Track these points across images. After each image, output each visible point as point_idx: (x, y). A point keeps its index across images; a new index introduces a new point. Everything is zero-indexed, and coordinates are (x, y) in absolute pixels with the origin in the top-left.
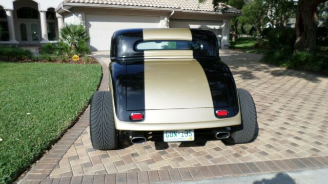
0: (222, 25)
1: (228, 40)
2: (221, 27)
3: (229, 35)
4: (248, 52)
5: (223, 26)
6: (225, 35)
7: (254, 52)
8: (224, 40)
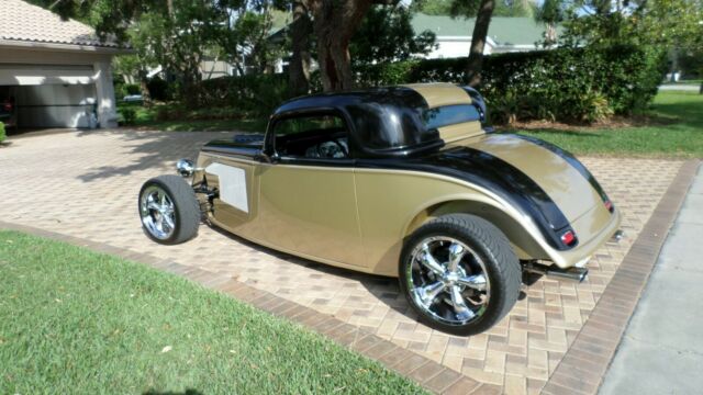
0: (94, 74)
1: (112, 107)
2: (92, 80)
3: (113, 95)
4: (169, 129)
5: (96, 76)
6: (105, 98)
7: (186, 130)
8: (105, 108)
